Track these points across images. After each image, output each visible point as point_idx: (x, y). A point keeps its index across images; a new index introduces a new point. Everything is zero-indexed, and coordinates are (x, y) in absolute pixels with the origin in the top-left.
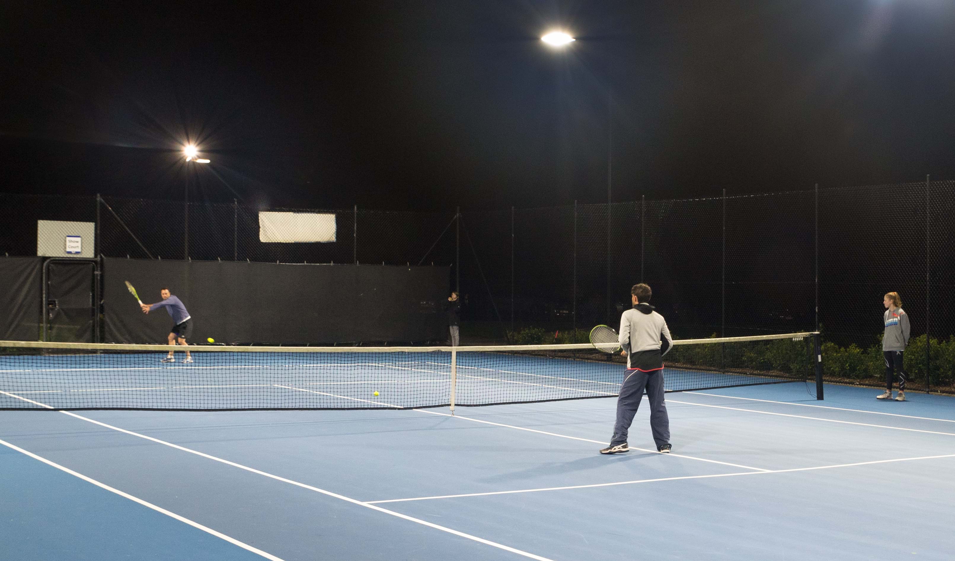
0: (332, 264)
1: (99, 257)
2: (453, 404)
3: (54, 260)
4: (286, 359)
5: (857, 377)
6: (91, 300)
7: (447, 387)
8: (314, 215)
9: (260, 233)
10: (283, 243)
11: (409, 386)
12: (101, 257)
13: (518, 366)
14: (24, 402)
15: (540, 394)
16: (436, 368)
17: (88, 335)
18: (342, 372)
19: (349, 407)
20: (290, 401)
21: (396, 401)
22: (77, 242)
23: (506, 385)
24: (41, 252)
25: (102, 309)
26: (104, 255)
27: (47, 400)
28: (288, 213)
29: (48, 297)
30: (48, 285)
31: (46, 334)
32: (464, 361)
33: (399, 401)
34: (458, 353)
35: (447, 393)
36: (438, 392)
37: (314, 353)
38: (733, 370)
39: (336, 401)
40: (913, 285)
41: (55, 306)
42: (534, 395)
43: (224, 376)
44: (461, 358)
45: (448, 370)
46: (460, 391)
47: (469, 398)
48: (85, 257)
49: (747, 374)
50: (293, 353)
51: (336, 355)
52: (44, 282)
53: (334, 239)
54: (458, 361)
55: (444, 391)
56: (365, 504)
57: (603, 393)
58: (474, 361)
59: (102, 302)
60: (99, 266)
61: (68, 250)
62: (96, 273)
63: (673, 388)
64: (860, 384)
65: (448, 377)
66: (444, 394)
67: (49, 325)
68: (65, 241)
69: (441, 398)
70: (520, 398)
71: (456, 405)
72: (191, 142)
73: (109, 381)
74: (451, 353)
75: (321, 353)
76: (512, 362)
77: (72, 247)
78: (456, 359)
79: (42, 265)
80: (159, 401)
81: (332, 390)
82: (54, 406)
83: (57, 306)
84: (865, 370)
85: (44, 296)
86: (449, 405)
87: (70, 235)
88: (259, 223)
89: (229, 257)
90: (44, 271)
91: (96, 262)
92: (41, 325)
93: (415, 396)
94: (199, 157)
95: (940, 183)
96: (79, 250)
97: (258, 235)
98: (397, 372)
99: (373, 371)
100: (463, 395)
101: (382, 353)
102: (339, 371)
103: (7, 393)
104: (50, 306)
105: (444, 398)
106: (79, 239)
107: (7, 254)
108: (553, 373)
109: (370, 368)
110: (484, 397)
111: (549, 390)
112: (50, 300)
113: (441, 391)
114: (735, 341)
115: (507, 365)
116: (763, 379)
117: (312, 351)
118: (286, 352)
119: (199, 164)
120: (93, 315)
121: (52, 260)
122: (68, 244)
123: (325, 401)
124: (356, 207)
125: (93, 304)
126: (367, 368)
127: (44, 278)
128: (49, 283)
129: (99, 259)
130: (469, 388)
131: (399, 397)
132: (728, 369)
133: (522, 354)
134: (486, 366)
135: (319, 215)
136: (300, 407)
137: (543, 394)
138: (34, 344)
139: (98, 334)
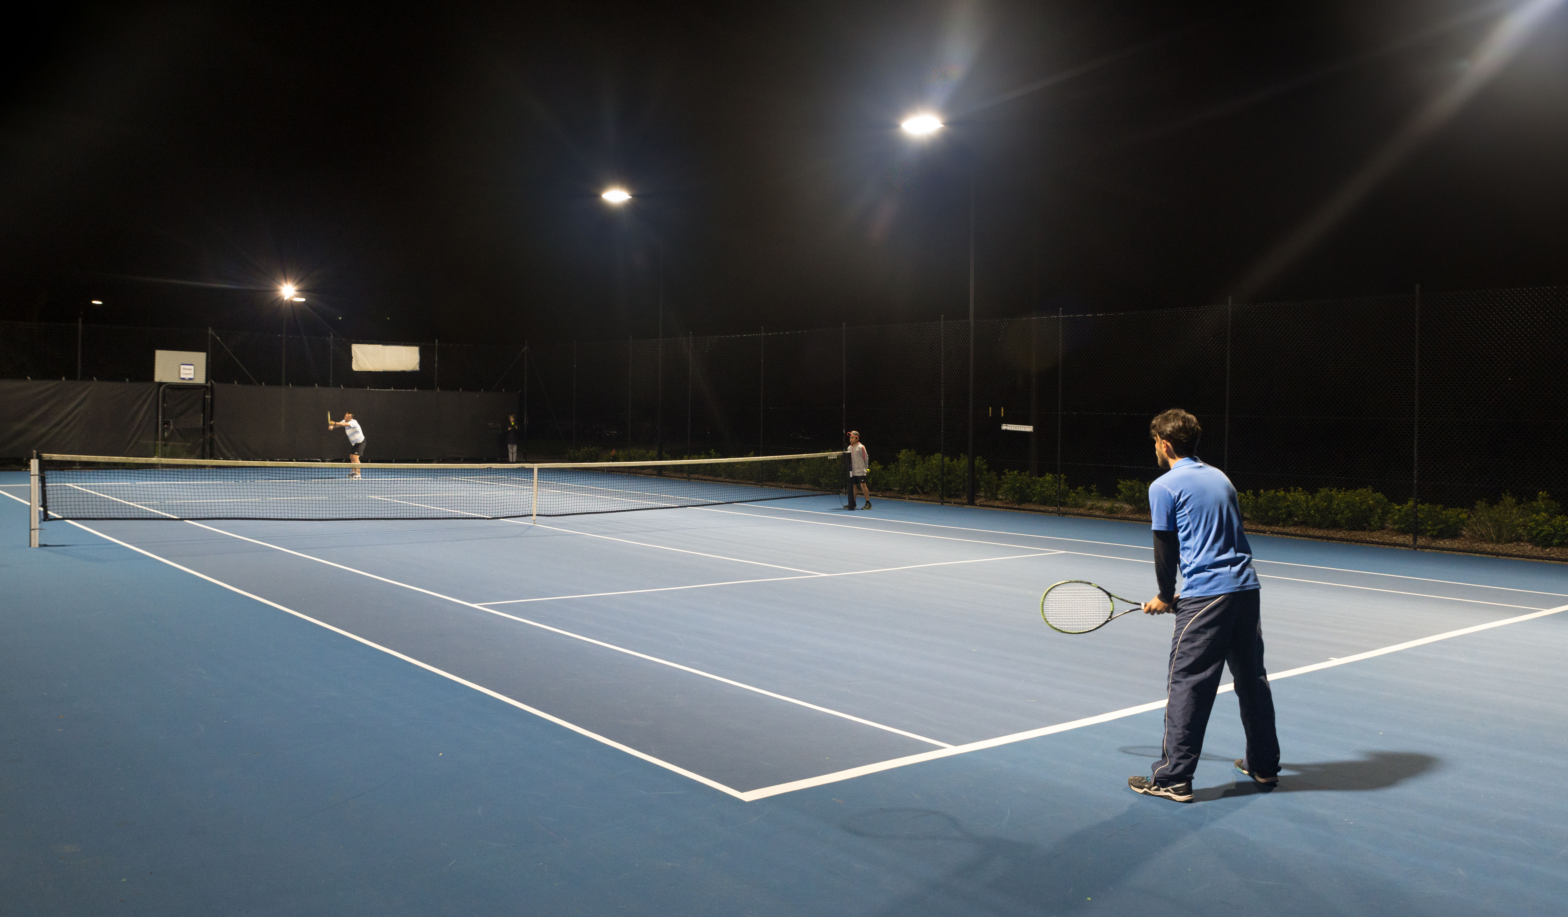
0: (416, 390)
1: (209, 382)
2: (535, 514)
3: (169, 385)
4: (388, 475)
6: (202, 421)
7: (530, 499)
8: (400, 347)
9: (353, 362)
10: (373, 372)
11: (508, 498)
12: (212, 383)
13: (592, 481)
14: (150, 512)
15: (611, 505)
16: (521, 482)
17: (199, 451)
18: (438, 485)
19: (444, 517)
20: (392, 512)
21: (485, 511)
22: (190, 369)
23: (581, 498)
24: (157, 379)
25: (211, 429)
26: (215, 381)
27: (171, 511)
28: (377, 345)
29: (164, 417)
30: (163, 408)
31: (162, 451)
32: (545, 476)
33: (488, 511)
34: (540, 470)
35: (530, 505)
36: (522, 503)
37: (413, 469)
38: (769, 483)
39: (432, 512)
41: (170, 425)
42: (606, 506)
43: (334, 489)
44: (542, 474)
45: (531, 484)
46: (541, 503)
47: (549, 509)
48: (197, 382)
49: (782, 487)
50: (395, 469)
51: (433, 471)
52: (160, 404)
53: (417, 368)
54: (539, 476)
55: (527, 503)
56: (475, 606)
57: (666, 504)
58: (553, 477)
59: (212, 423)
60: (209, 390)
61: (182, 376)
62: (207, 396)
63: (725, 500)
64: (883, 497)
65: (531, 490)
66: (527, 506)
67: (164, 443)
68: (180, 369)
69: (524, 509)
70: (593, 509)
71: (537, 515)
72: (288, 281)
73: (231, 494)
74: (533, 469)
75: (419, 469)
76: (587, 477)
77: (186, 374)
78: (538, 474)
79: (159, 389)
81: (429, 502)
82: (178, 516)
83: (172, 426)
84: (886, 485)
85: (160, 416)
86: (532, 515)
87: (185, 363)
88: (352, 354)
89: (324, 383)
90: (160, 395)
91: (207, 387)
92: (157, 442)
93: (502, 507)
94: (296, 296)
95: (953, 322)
96: (192, 377)
97: (351, 365)
98: (486, 486)
99: (465, 485)
100: (543, 506)
101: (473, 469)
102: (435, 485)
103: (131, 504)
104: (165, 426)
105: (527, 509)
106: (192, 367)
107: (127, 380)
108: (622, 487)
109: (463, 482)
110: (562, 508)
111: (619, 502)
112: (165, 420)
113: (525, 503)
114: (779, 459)
115: (582, 480)
116: (801, 492)
117: (412, 467)
118: (388, 469)
119: (296, 302)
120: (204, 434)
121: (167, 386)
122: (182, 371)
123: (423, 512)
124: (437, 341)
125: (204, 425)
126: (460, 482)
127: (160, 401)
128: (165, 405)
129: (209, 384)
130: (549, 500)
131: (488, 509)
132: (765, 483)
133: (587, 469)
134: (564, 481)
135: (405, 347)
136: (401, 517)
137: (613, 505)
138: (154, 460)
139: (208, 450)
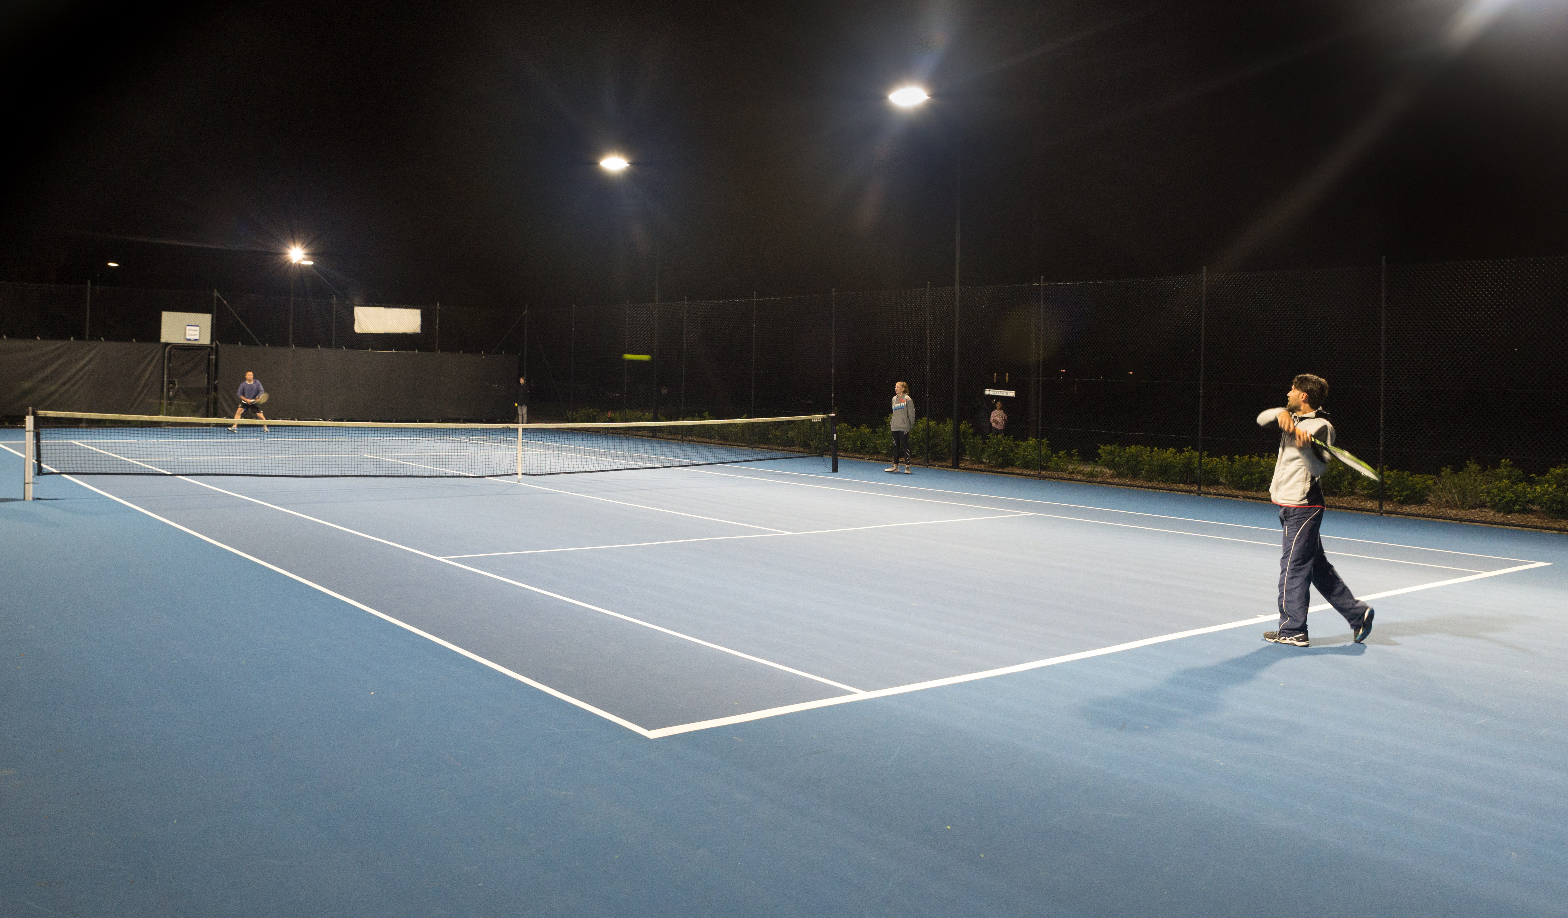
0: (417, 352)
1: (214, 343)
2: (520, 473)
3: (175, 346)
4: (374, 433)
5: (867, 453)
6: (206, 381)
7: (515, 458)
8: (402, 310)
9: (355, 324)
10: (375, 334)
11: (482, 457)
12: (216, 344)
13: (576, 441)
14: (145, 468)
15: (595, 465)
16: (505, 442)
17: (203, 410)
18: (423, 444)
19: (429, 475)
20: (378, 469)
21: (470, 470)
22: (196, 331)
23: (565, 458)
24: (164, 339)
25: (216, 388)
26: (219, 342)
27: (165, 467)
28: (379, 308)
29: (169, 377)
30: (169, 369)
31: (167, 409)
32: (529, 436)
33: (473, 470)
34: (524, 430)
35: (515, 464)
36: (507, 462)
37: (399, 428)
38: (761, 446)
39: (417, 470)
40: (915, 375)
41: (175, 385)
42: (590, 466)
43: (320, 447)
44: (527, 434)
45: (516, 443)
46: (526, 462)
47: (534, 468)
48: (202, 343)
49: (772, 449)
50: (381, 428)
51: (418, 430)
52: (166, 364)
53: (419, 331)
54: (524, 436)
55: (512, 462)
56: (441, 559)
57: (649, 465)
58: (538, 437)
59: (216, 382)
60: (214, 351)
61: (188, 337)
62: (212, 357)
63: (709, 461)
64: (870, 459)
65: (515, 450)
66: (512, 465)
67: (169, 402)
68: (186, 330)
69: (509, 468)
70: (577, 469)
71: (522, 474)
72: (297, 246)
73: (220, 450)
74: (518, 429)
75: (405, 428)
76: (571, 437)
77: (192, 335)
78: (523, 434)
79: (165, 350)
80: (263, 468)
81: (414, 460)
82: (171, 472)
83: (177, 386)
84: (874, 447)
85: (165, 376)
86: (517, 474)
87: (190, 324)
88: (354, 316)
89: (327, 344)
90: (166, 355)
91: (211, 348)
92: (162, 401)
93: (487, 466)
94: (304, 260)
95: (939, 289)
96: (197, 337)
97: (353, 326)
98: (471, 445)
99: (450, 444)
100: (528, 465)
101: (458, 429)
102: (421, 444)
103: (130, 460)
104: (171, 385)
105: (512, 468)
106: (197, 328)
107: (134, 340)
108: (606, 447)
109: (448, 441)
110: (547, 468)
111: (603, 462)
112: (170, 380)
113: (509, 462)
114: (763, 421)
115: (566, 440)
116: (786, 454)
117: (398, 427)
118: (374, 428)
119: (304, 265)
120: (208, 393)
121: (173, 346)
122: (188, 332)
123: (408, 470)
124: (438, 304)
125: (208, 384)
126: (445, 441)
127: (166, 361)
128: (171, 365)
129: (214, 345)
130: (534, 460)
131: (473, 467)
132: (756, 445)
133: (579, 430)
134: (548, 441)
135: (406, 310)
136: (386, 475)
137: (597, 465)
138: (155, 418)
139: (212, 409)
